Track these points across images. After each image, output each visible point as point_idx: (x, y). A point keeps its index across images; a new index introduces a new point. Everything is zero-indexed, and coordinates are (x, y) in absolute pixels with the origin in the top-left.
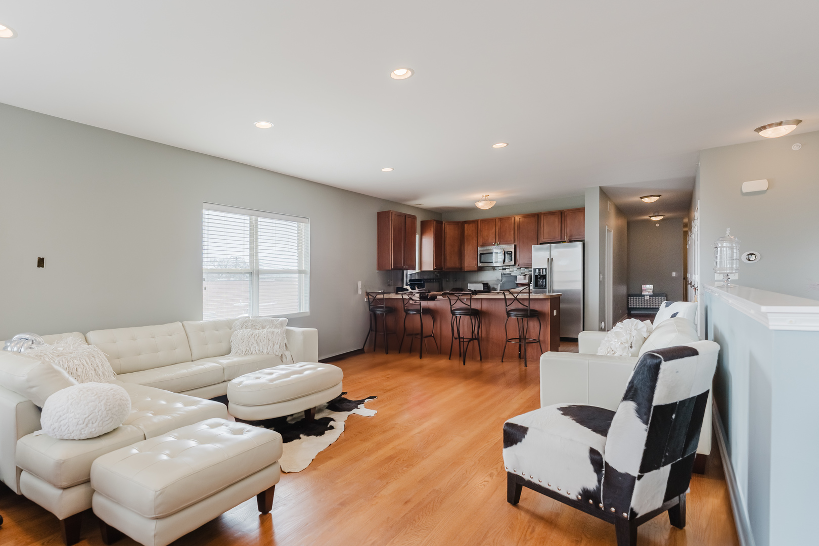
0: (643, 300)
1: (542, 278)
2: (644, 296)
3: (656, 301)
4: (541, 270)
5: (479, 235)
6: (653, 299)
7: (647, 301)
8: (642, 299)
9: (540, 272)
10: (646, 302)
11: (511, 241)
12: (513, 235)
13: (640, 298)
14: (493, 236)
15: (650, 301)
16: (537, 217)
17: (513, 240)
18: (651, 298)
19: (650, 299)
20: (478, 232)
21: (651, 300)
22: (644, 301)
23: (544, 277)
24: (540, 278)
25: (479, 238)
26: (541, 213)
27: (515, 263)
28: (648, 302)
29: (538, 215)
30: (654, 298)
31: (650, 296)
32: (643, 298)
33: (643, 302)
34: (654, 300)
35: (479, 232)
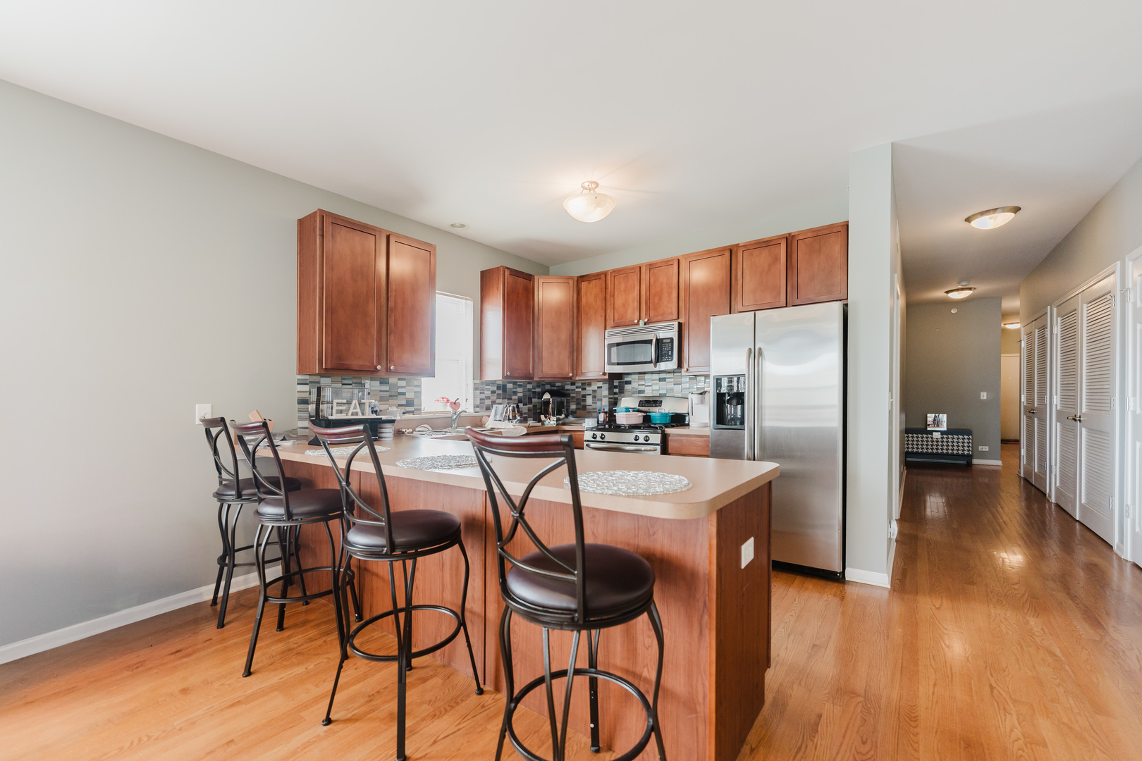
0: (930, 439)
1: (734, 402)
2: (931, 432)
3: (953, 442)
4: (735, 379)
5: (608, 303)
6: (948, 438)
7: (937, 442)
8: (927, 438)
9: (731, 387)
10: (935, 443)
11: (672, 313)
12: (675, 300)
13: (925, 436)
14: (636, 304)
15: (942, 442)
16: (727, 254)
17: (675, 311)
18: (945, 436)
19: (942, 438)
20: (606, 297)
21: (945, 440)
22: (932, 441)
23: (739, 398)
24: (729, 402)
25: (608, 311)
26: (737, 245)
27: (680, 365)
28: (940, 443)
29: (731, 251)
30: (950, 436)
31: (942, 433)
32: (930, 436)
33: (930, 443)
34: (950, 440)
35: (608, 296)
